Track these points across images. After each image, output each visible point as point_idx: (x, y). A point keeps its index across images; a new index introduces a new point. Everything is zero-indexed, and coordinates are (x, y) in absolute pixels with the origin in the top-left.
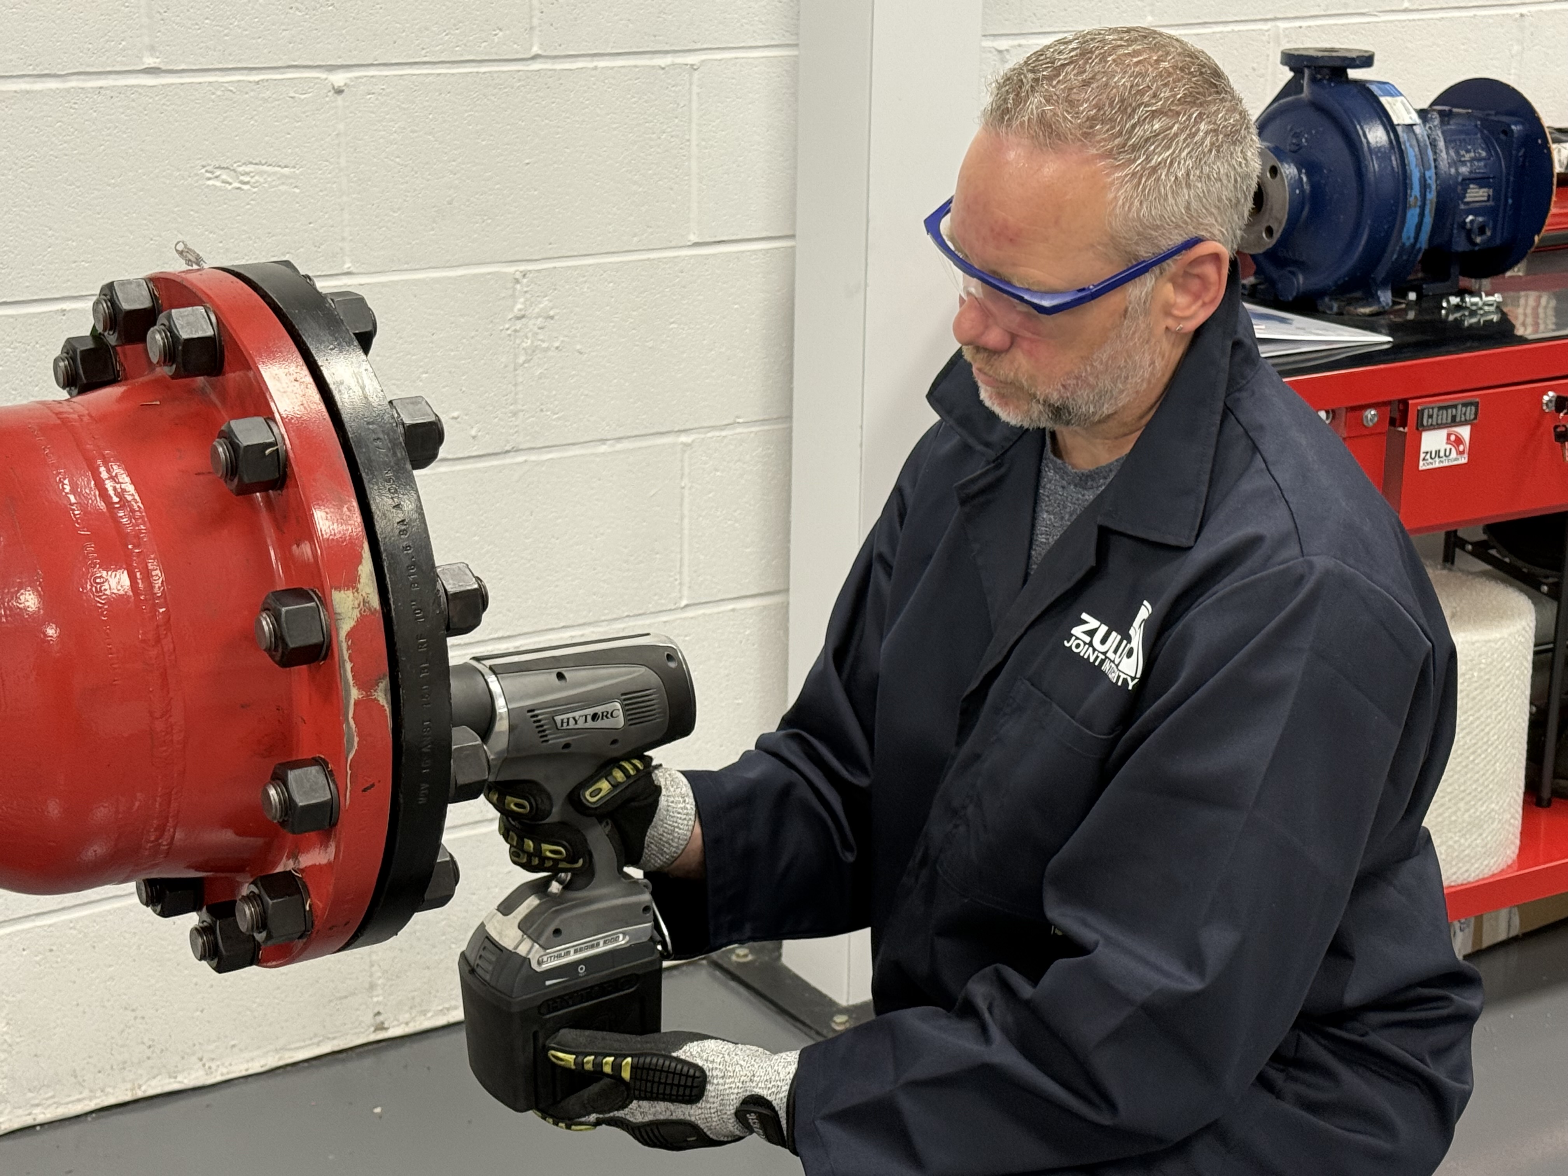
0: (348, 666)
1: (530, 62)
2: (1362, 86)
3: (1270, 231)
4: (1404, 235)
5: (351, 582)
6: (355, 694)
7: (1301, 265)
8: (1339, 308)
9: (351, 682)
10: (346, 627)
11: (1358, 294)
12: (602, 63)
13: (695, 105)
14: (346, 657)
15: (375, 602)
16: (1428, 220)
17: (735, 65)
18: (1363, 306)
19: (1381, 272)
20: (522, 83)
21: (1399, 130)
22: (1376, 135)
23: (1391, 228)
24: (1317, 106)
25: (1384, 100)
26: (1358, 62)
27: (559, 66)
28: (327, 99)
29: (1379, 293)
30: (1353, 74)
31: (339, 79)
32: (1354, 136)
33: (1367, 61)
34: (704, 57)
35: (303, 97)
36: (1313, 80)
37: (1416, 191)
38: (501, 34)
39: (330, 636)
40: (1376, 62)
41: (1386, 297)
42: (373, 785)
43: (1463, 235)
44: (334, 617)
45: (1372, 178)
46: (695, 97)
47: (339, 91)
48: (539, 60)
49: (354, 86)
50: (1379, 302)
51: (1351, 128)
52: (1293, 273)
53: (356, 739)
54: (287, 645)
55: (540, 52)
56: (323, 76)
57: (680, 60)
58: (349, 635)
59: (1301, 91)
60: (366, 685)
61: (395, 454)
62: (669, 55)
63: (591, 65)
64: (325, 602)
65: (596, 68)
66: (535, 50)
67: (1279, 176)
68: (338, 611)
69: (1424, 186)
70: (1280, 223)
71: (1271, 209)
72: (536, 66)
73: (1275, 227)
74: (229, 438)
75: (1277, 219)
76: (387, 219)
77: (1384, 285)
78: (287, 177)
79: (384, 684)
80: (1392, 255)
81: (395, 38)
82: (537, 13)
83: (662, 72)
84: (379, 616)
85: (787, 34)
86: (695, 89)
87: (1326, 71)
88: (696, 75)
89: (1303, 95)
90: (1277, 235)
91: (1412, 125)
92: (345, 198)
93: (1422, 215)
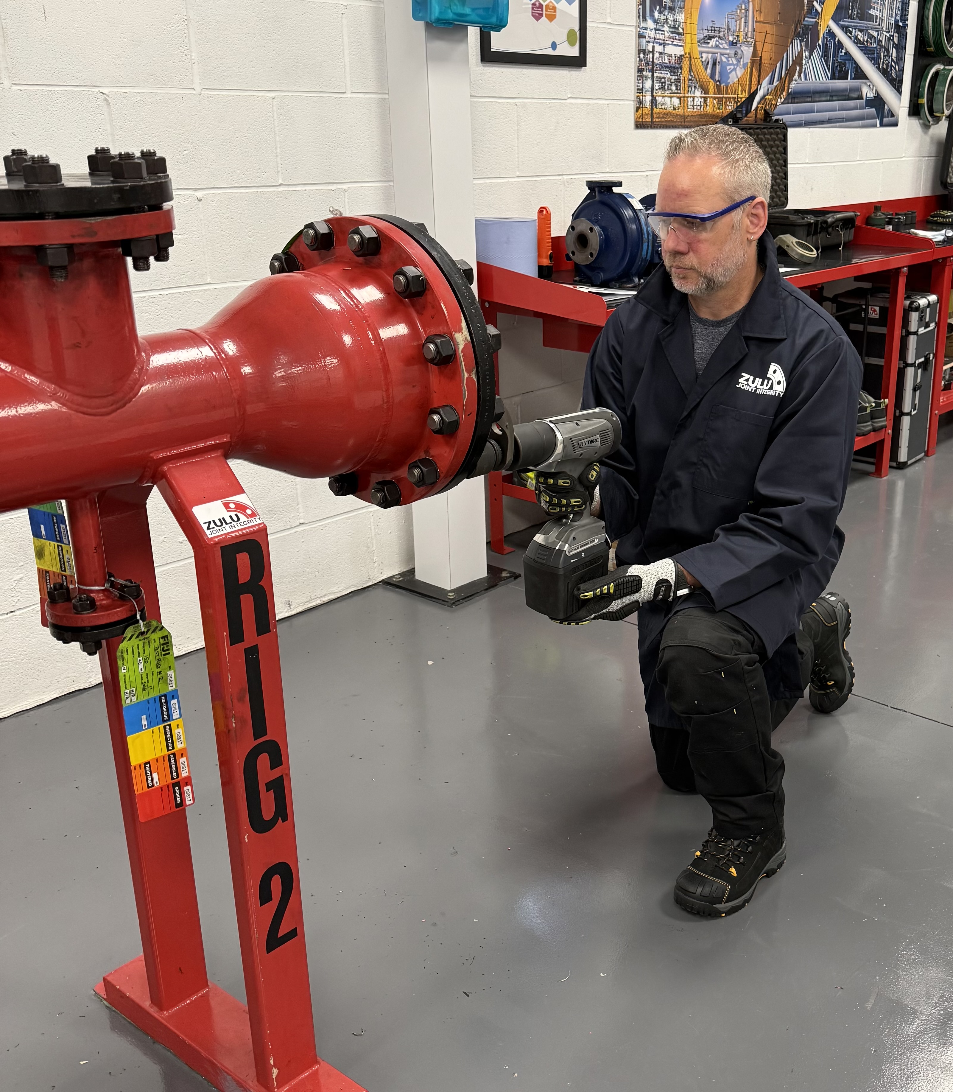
0: (463, 363)
1: (278, 187)
2: (620, 195)
3: (592, 255)
4: (643, 254)
5: (459, 330)
6: (466, 375)
7: (602, 269)
8: (619, 285)
9: (465, 370)
10: (461, 347)
11: (624, 280)
12: (308, 188)
13: (347, 207)
14: (462, 360)
15: (469, 339)
16: (650, 248)
17: (362, 189)
18: (629, 284)
19: (634, 270)
20: (276, 196)
21: (637, 211)
22: (628, 213)
23: (638, 252)
24: (603, 203)
25: (629, 199)
26: (618, 184)
27: (291, 189)
28: (195, 203)
29: (634, 278)
30: (615, 190)
31: (199, 194)
32: (620, 213)
33: (619, 184)
34: (349, 186)
35: (185, 203)
36: (600, 192)
37: (646, 236)
38: (266, 174)
39: (455, 351)
40: (623, 185)
41: (636, 280)
42: (471, 413)
43: (657, 256)
44: (456, 344)
45: (630, 232)
46: (347, 203)
47: (200, 200)
48: (282, 186)
49: (206, 198)
50: (634, 282)
51: (619, 211)
52: (599, 273)
53: (467, 394)
54: (442, 355)
55: (283, 183)
56: (192, 193)
57: (340, 186)
58: (462, 350)
59: (596, 197)
60: (469, 372)
61: (463, 280)
62: (335, 185)
63: (304, 189)
64: (452, 338)
65: (306, 190)
66: (280, 181)
67: (594, 231)
68: (458, 341)
69: (648, 234)
70: (596, 250)
71: (592, 245)
72: (281, 189)
73: (594, 252)
74: (404, 274)
75: (594, 249)
76: (224, 258)
77: (635, 275)
78: (180, 239)
79: (474, 371)
80: (638, 262)
81: (222, 176)
82: (280, 165)
83: (333, 192)
84: (471, 343)
85: (381, 176)
86: (347, 200)
87: (605, 188)
88: (346, 193)
89: (596, 199)
90: (595, 256)
91: (641, 210)
92: (205, 249)
93: (648, 246)
